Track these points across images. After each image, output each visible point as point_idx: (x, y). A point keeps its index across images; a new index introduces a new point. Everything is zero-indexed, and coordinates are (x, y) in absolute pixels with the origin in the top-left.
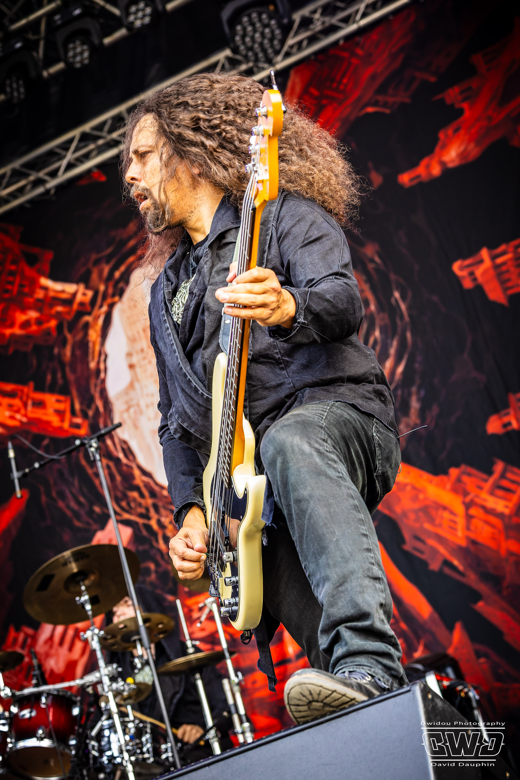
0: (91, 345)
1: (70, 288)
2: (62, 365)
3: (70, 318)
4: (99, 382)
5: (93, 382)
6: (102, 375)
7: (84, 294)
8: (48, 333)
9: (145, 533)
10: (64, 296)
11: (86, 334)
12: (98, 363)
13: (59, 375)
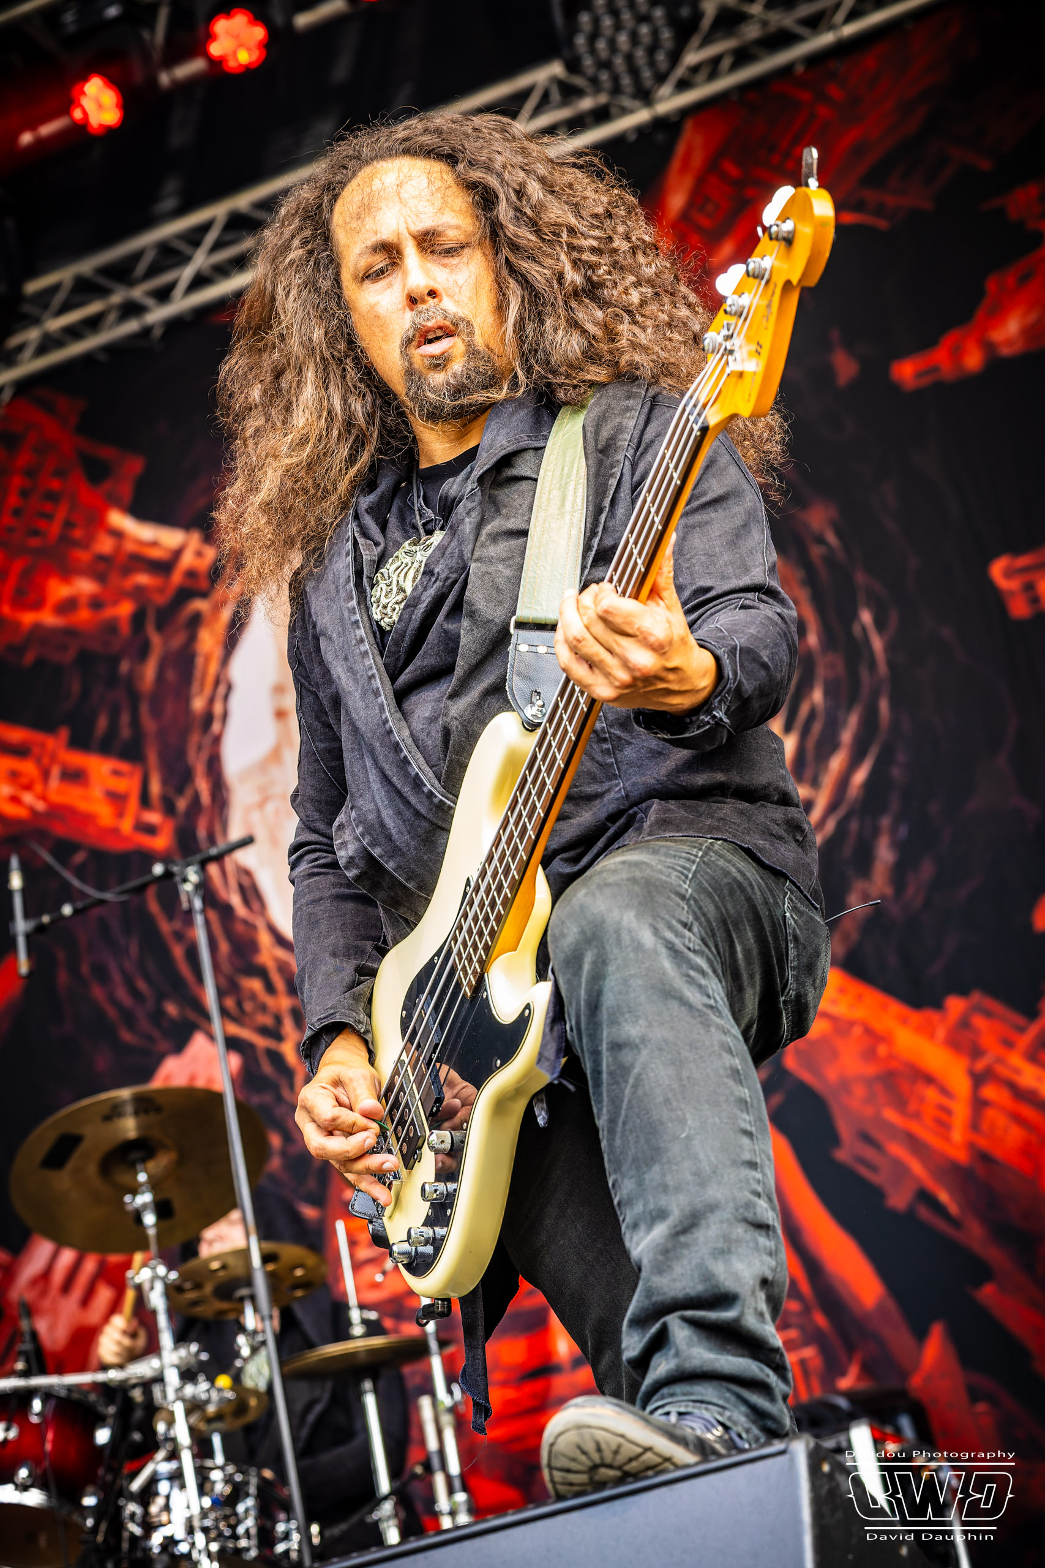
0: (200, 661)
1: (170, 538)
2: (134, 696)
3: (161, 600)
4: (207, 741)
5: (194, 739)
6: (216, 727)
7: (199, 554)
8: (112, 627)
9: (267, 1068)
10: (155, 554)
11: (192, 638)
12: (211, 701)
13: (125, 719)
